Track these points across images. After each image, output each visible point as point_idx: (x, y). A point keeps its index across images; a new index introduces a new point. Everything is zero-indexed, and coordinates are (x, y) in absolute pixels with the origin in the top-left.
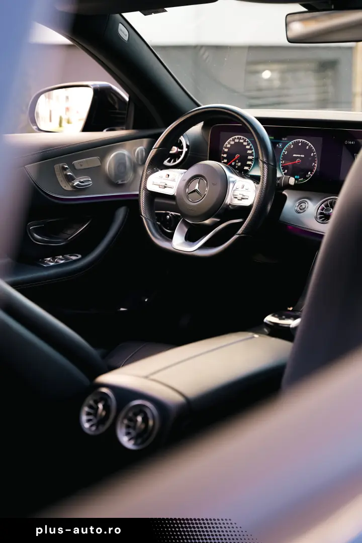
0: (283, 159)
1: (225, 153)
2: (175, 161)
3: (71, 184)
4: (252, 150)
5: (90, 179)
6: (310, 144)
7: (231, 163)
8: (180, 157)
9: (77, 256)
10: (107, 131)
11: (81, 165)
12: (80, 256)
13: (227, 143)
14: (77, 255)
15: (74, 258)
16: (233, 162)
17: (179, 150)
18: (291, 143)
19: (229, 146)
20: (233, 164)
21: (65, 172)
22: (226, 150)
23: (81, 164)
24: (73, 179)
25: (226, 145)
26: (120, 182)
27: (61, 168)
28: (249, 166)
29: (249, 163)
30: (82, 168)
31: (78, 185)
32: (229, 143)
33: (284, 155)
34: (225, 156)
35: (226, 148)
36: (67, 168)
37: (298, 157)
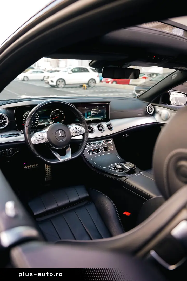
0: (52, 117)
4: (37, 115)
6: (61, 111)
18: (53, 111)
25: (24, 115)
28: (37, 122)
29: (37, 121)
32: (26, 114)
33: (52, 116)
34: (25, 119)
37: (57, 116)
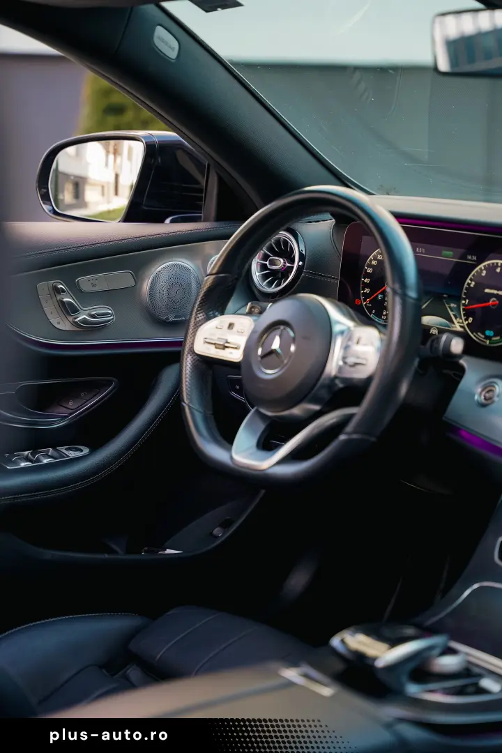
0: (468, 296)
1: (367, 275)
2: (278, 285)
3: (71, 319)
5: (110, 312)
7: (377, 296)
8: (288, 277)
9: (82, 451)
10: (172, 221)
11: (94, 285)
12: (86, 451)
13: (371, 257)
14: (81, 447)
15: (73, 454)
16: (380, 294)
17: (288, 265)
18: (482, 266)
19: (374, 263)
20: (380, 297)
21: (59, 297)
22: (370, 270)
23: (94, 282)
24: (75, 310)
25: (371, 261)
26: (172, 319)
27: (51, 290)
30: (97, 289)
31: (84, 321)
32: (375, 258)
33: (469, 289)
34: (367, 281)
35: (370, 266)
36: (63, 291)
37: (493, 295)
